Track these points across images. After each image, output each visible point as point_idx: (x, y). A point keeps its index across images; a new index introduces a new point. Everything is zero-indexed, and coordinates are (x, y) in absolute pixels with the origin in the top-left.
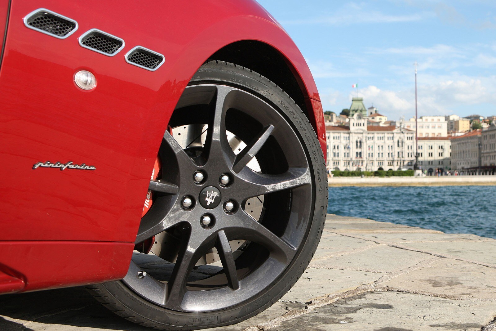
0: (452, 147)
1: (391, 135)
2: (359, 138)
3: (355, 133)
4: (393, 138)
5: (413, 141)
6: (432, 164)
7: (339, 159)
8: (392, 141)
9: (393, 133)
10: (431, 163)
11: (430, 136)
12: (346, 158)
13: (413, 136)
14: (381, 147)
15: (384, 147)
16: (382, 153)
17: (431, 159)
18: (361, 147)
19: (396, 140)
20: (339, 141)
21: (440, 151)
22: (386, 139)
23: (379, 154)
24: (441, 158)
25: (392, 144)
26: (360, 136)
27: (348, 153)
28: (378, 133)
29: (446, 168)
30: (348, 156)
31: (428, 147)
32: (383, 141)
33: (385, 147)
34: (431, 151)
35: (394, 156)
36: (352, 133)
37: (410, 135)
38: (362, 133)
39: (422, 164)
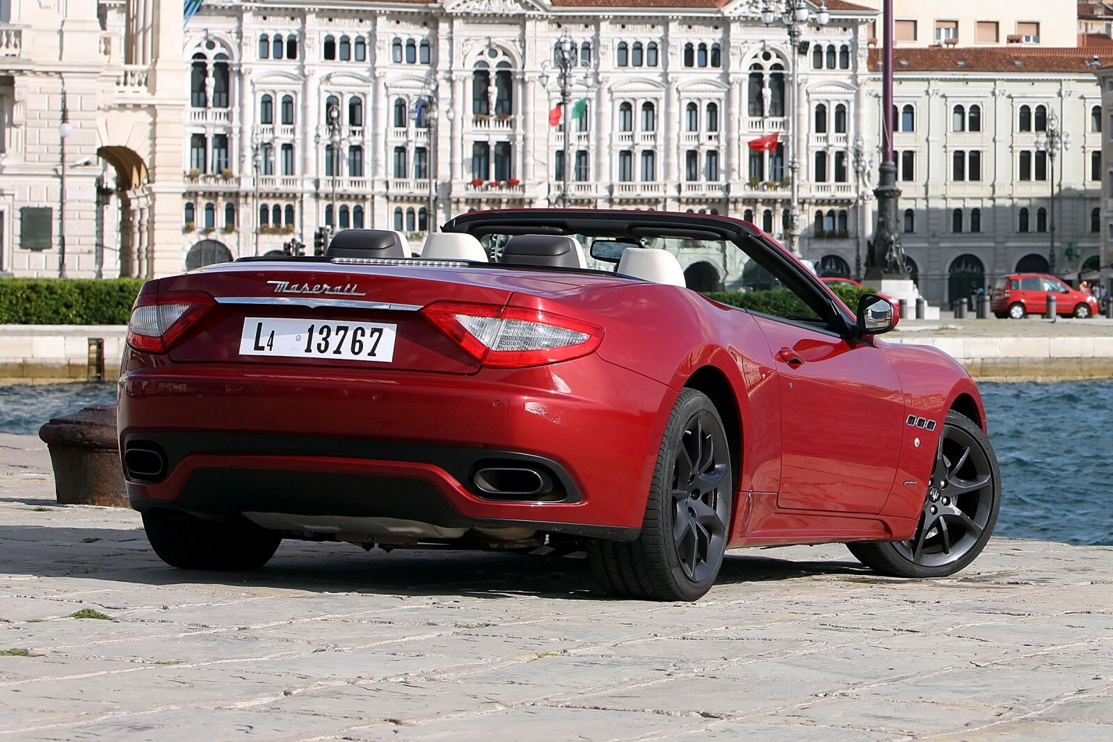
0: (1105, 117)
1: (710, 37)
2: (493, 53)
3: (467, 17)
4: (717, 56)
5: (854, 77)
6: (976, 227)
7: (366, 190)
8: (713, 73)
9: (723, 23)
10: (967, 223)
11: (968, 39)
12: (412, 186)
13: (855, 42)
14: (639, 114)
15: (660, 109)
16: (649, 154)
17: (969, 195)
18: (506, 109)
19: (740, 69)
20: (362, 69)
21: (1032, 141)
22: (676, 60)
23: (626, 154)
24: (1037, 190)
25: (718, 95)
26: (504, 35)
27: (421, 151)
28: (623, 22)
29: (1070, 253)
30: (421, 173)
31: (953, 119)
32: (654, 74)
33: (668, 115)
34: (968, 142)
35: (729, 171)
36: (450, 18)
37: (838, 38)
38: (520, 20)
39: (910, 230)
